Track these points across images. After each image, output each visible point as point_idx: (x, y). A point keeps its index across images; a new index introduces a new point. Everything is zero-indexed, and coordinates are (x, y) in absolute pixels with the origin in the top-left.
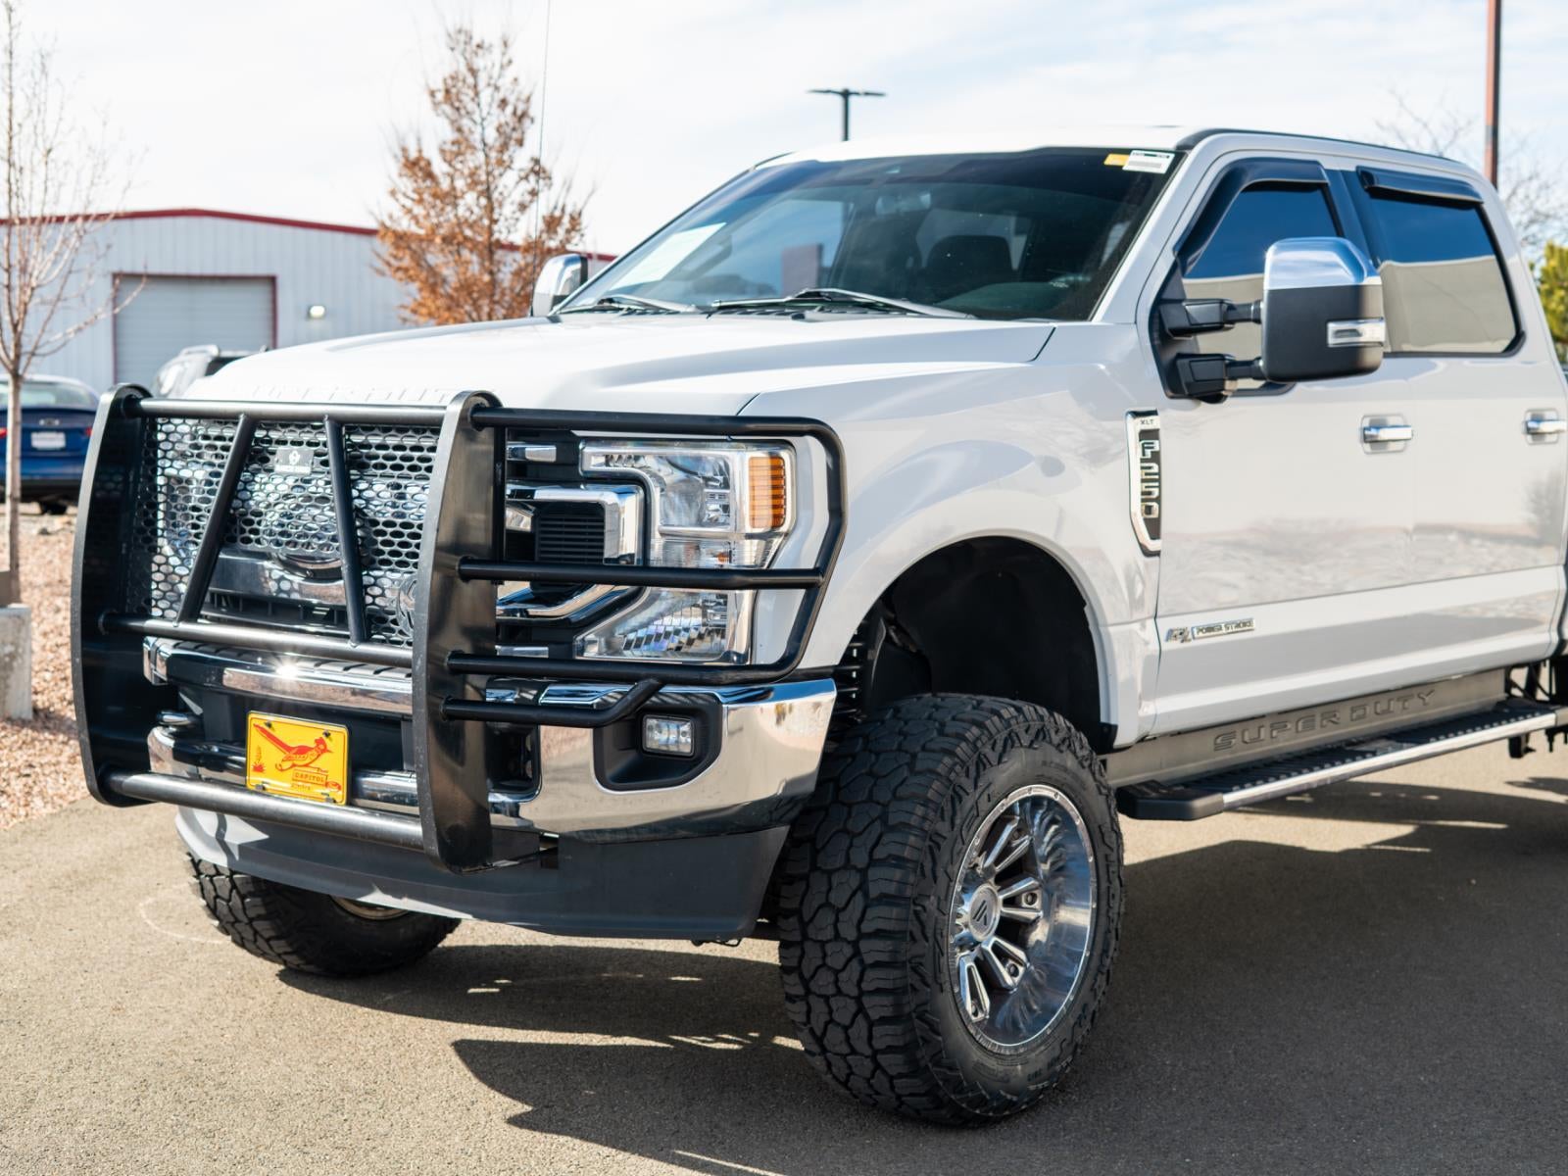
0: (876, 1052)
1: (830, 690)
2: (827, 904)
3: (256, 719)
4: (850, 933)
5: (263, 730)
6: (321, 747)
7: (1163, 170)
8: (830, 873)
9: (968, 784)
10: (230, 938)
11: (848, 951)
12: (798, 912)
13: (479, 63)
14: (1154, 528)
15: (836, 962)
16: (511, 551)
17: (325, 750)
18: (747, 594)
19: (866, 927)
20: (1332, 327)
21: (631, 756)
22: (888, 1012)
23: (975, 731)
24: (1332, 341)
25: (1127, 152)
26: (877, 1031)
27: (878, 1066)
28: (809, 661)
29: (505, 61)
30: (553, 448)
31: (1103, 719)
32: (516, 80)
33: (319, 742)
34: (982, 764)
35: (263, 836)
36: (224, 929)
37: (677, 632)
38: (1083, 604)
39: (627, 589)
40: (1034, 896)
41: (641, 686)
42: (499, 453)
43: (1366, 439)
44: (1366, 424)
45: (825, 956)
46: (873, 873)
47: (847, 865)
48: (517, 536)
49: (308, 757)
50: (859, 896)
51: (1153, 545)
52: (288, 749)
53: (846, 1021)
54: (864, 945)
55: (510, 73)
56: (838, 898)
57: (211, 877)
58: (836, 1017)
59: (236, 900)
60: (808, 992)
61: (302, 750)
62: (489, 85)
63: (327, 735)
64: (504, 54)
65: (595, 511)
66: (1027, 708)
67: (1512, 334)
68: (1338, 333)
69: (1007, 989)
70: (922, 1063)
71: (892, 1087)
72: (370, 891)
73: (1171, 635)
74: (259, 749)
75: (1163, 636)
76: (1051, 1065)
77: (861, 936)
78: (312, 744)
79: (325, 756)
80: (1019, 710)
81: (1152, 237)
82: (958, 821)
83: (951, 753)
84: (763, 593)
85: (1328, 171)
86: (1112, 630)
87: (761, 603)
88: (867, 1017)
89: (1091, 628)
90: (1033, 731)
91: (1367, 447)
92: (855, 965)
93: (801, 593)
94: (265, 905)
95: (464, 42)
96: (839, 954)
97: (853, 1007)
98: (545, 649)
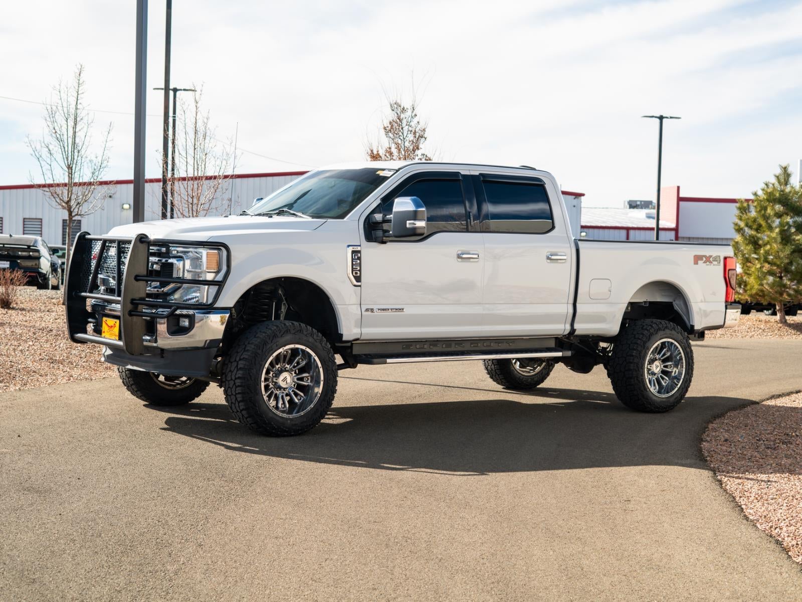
1: (228, 313)
3: (104, 319)
4: (233, 378)
5: (105, 322)
6: (115, 326)
8: (232, 363)
9: (270, 342)
14: (358, 279)
16: (151, 274)
18: (206, 287)
20: (408, 222)
21: (177, 327)
24: (408, 226)
25: (383, 170)
28: (219, 304)
29: (413, 115)
30: (165, 249)
31: (339, 332)
32: (418, 122)
33: (115, 324)
34: (275, 336)
35: (111, 352)
37: (196, 298)
38: (329, 299)
39: (179, 285)
40: (308, 379)
41: (173, 308)
42: (148, 250)
43: (458, 257)
44: (460, 252)
46: (240, 362)
47: (235, 361)
48: (156, 271)
51: (359, 284)
52: (109, 326)
53: (235, 402)
54: (236, 381)
55: (415, 120)
56: (232, 369)
59: (127, 379)
61: (112, 327)
62: (407, 125)
63: (116, 322)
64: (413, 112)
65: (172, 264)
66: (296, 323)
67: (551, 227)
68: (410, 224)
69: (296, 403)
72: (128, 365)
73: (367, 310)
74: (104, 327)
75: (363, 310)
76: (301, 423)
77: (236, 379)
78: (113, 325)
79: (115, 328)
80: (292, 324)
82: (264, 350)
84: (211, 286)
85: (462, 175)
86: (338, 306)
87: (210, 290)
88: (238, 401)
89: (333, 305)
90: (297, 330)
91: (462, 260)
93: (218, 287)
94: (133, 380)
95: (396, 107)
96: (231, 384)
97: (234, 398)
98: (161, 300)
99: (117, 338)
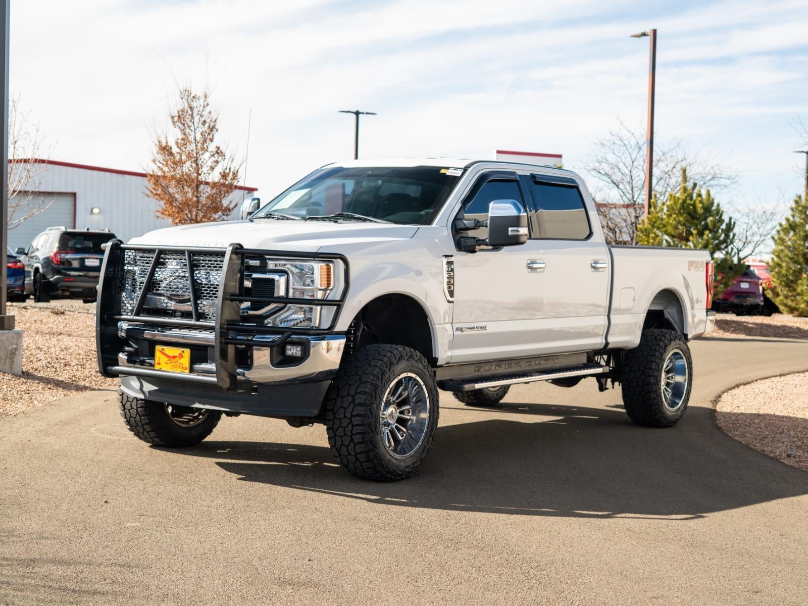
0: (356, 454)
1: (343, 338)
2: (342, 407)
3: (158, 348)
4: (349, 415)
5: (161, 351)
6: (181, 356)
7: (459, 175)
8: (343, 397)
9: (387, 370)
10: (133, 433)
11: (348, 421)
12: (332, 410)
13: (194, 104)
14: (451, 294)
15: (344, 425)
16: (245, 293)
17: (182, 357)
18: (319, 307)
19: (354, 413)
20: (510, 229)
21: (281, 357)
22: (360, 440)
23: (390, 354)
24: (510, 233)
25: (448, 168)
26: (357, 446)
27: (357, 459)
28: (338, 328)
29: (206, 104)
30: (258, 262)
31: (434, 356)
32: (210, 112)
33: (180, 354)
34: (391, 364)
35: (156, 388)
36: (131, 430)
37: (296, 319)
38: (427, 317)
39: (281, 305)
40: (409, 411)
41: (286, 334)
42: (242, 263)
43: (528, 267)
44: (529, 262)
45: (341, 423)
46: (356, 397)
47: (349, 394)
48: (247, 289)
49: (177, 359)
50: (352, 404)
51: (451, 299)
52: (169, 357)
53: (347, 444)
54: (353, 419)
55: (208, 109)
56: (345, 404)
57: (129, 410)
58: (344, 443)
59: (138, 417)
60: (335, 435)
61: (174, 357)
62: (198, 114)
63: (183, 352)
64: (205, 101)
65: (272, 281)
66: (407, 348)
67: (588, 233)
68: (512, 231)
69: (400, 441)
70: (371, 457)
71: (361, 466)
72: (194, 403)
73: (457, 329)
74: (159, 357)
75: (454, 330)
76: (413, 464)
77: (352, 416)
78: (178, 355)
79: (182, 359)
80: (404, 348)
81: (454, 198)
82: (383, 381)
83: (382, 360)
84: (324, 307)
85: (519, 175)
86: (436, 326)
87: (323, 311)
88: (354, 442)
89: (430, 325)
90: (408, 355)
91: (529, 270)
92: (350, 426)
93: (336, 307)
95: (188, 95)
96: (345, 422)
97: (349, 439)
98: (255, 324)
99: (187, 371)
